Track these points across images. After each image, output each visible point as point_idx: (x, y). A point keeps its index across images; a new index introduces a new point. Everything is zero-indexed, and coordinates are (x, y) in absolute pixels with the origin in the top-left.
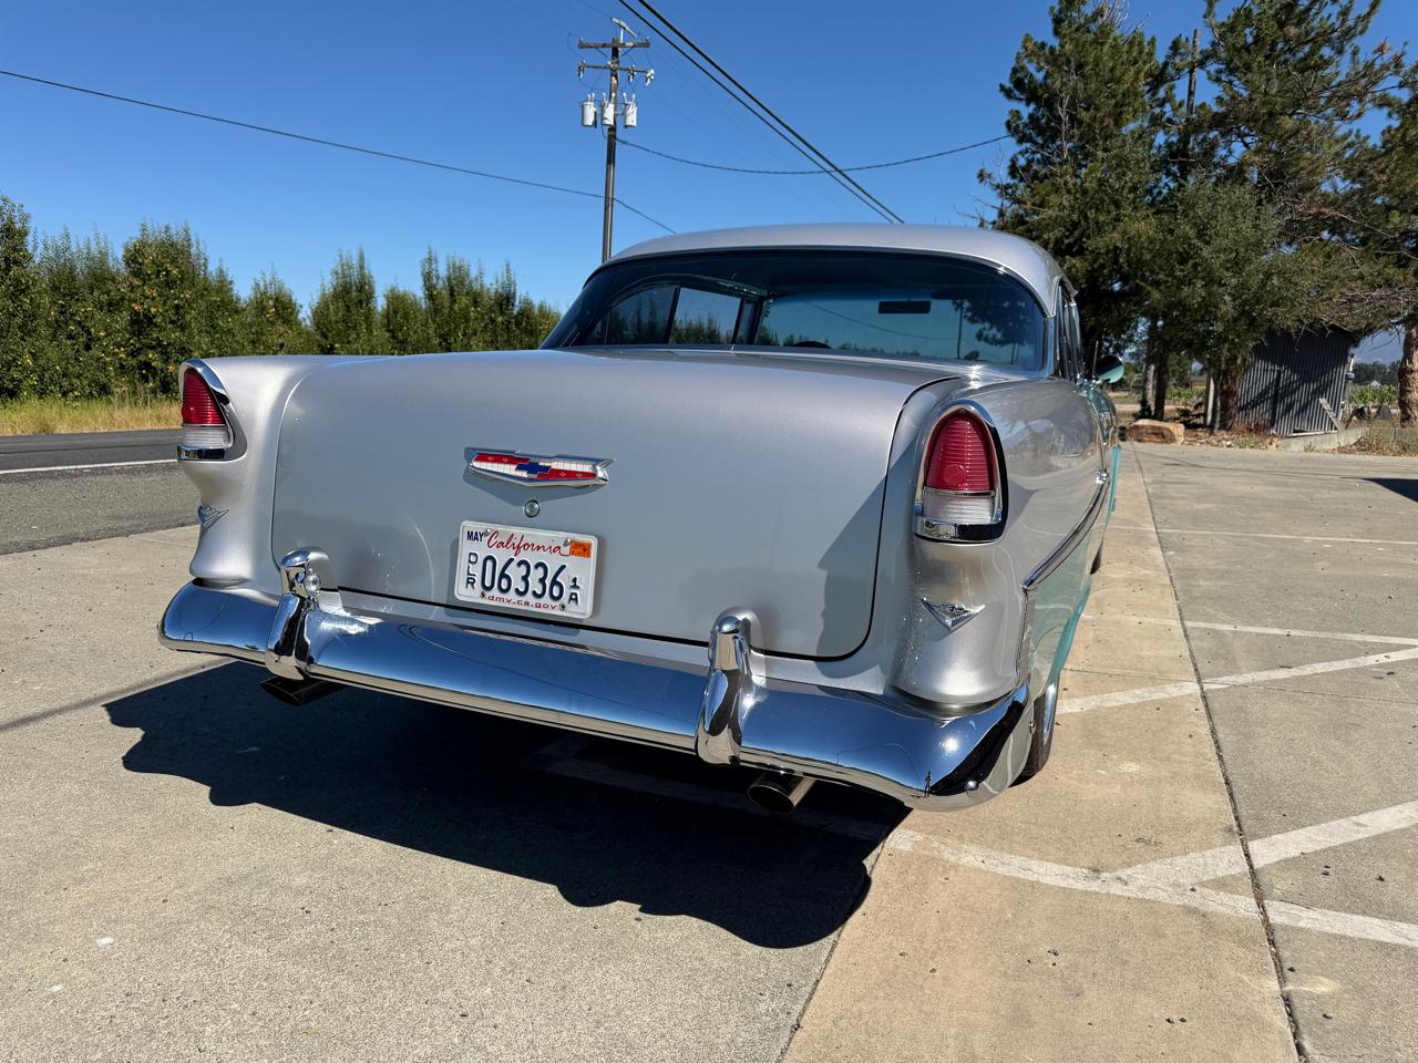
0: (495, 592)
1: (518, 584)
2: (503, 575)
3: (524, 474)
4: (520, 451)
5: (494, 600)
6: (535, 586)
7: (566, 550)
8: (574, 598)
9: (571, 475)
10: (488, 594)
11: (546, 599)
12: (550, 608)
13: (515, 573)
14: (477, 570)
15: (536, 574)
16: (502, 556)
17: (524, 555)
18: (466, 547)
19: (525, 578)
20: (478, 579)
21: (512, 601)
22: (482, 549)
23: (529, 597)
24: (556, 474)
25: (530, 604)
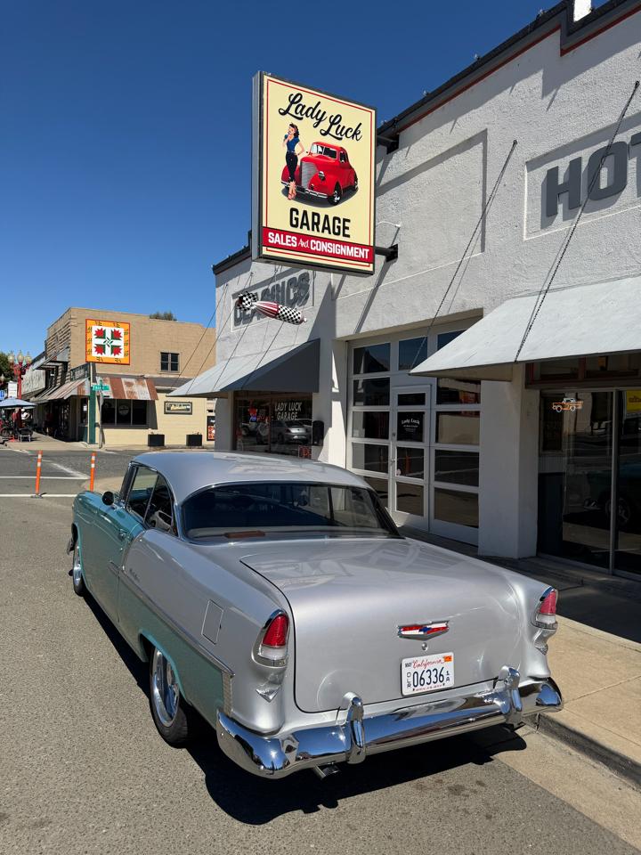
0: (419, 686)
1: (427, 680)
2: (421, 678)
3: (422, 633)
4: (419, 623)
5: (420, 689)
6: (434, 679)
7: (443, 660)
8: (448, 679)
9: (438, 629)
10: (416, 688)
11: (439, 683)
12: (439, 686)
13: (426, 676)
14: (411, 680)
15: (434, 673)
16: (420, 671)
17: (428, 668)
18: (405, 670)
19: (430, 677)
20: (412, 683)
21: (426, 688)
22: (411, 669)
23: (432, 684)
24: (433, 630)
25: (433, 687)
